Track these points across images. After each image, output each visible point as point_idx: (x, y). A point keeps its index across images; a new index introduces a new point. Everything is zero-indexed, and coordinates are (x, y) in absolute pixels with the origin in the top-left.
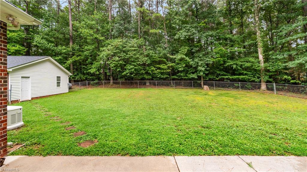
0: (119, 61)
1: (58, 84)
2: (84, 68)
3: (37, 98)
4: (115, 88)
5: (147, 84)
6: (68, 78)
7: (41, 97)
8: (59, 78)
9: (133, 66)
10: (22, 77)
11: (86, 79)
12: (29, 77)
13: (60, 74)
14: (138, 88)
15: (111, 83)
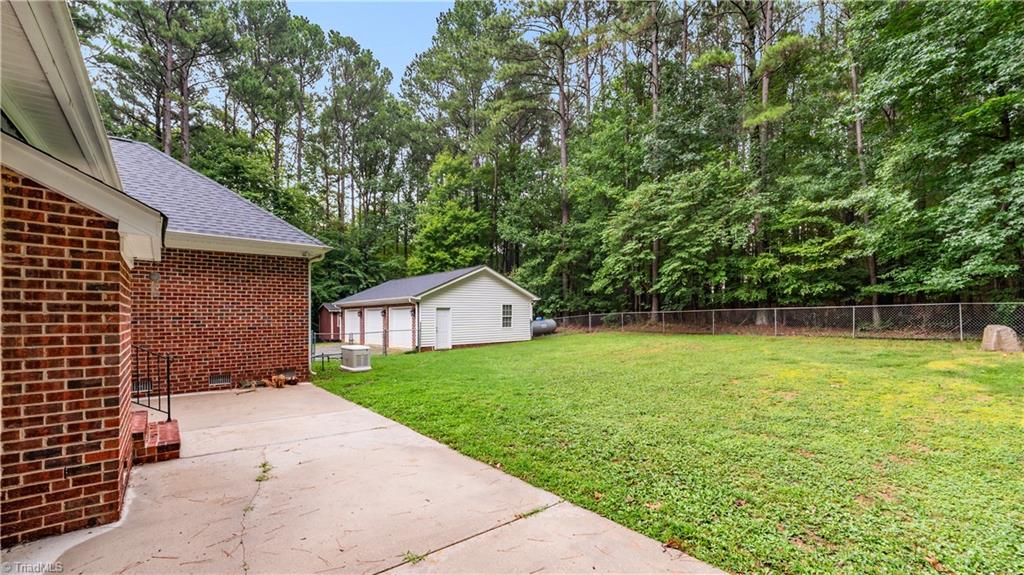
0: (638, 251)
1: (507, 322)
2: (584, 279)
3: (462, 346)
4: (661, 332)
5: (759, 322)
6: (531, 307)
7: (469, 346)
8: (507, 309)
9: (679, 263)
10: (438, 309)
11: (593, 309)
12: (449, 309)
13: (510, 298)
14: (711, 334)
15: (653, 319)
